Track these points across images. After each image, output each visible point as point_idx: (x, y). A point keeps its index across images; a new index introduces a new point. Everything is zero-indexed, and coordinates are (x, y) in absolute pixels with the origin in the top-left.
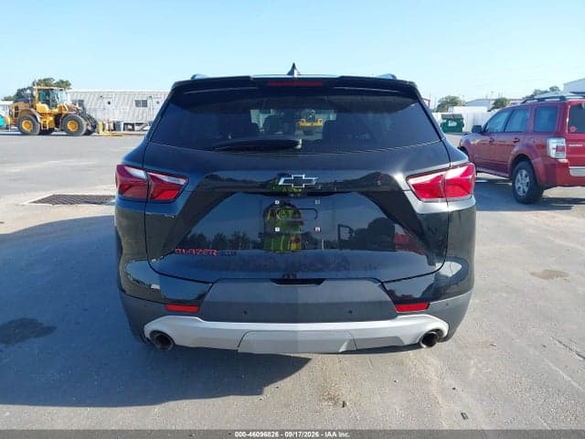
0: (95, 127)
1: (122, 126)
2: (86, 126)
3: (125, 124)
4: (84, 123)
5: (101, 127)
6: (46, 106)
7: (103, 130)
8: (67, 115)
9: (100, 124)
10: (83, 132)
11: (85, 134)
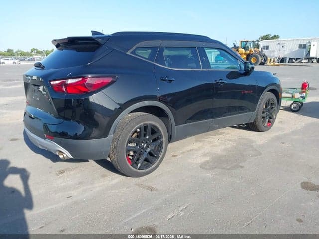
0: (265, 60)
1: (287, 60)
2: (261, 60)
3: (290, 59)
4: (260, 58)
5: (268, 61)
6: (243, 50)
7: (270, 62)
8: (252, 54)
9: (269, 59)
10: (259, 63)
11: (260, 64)
